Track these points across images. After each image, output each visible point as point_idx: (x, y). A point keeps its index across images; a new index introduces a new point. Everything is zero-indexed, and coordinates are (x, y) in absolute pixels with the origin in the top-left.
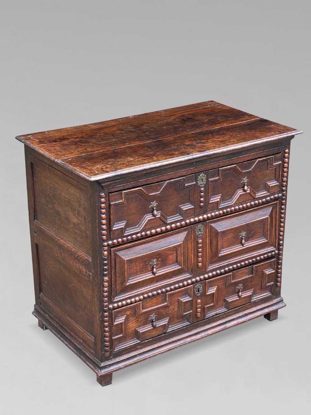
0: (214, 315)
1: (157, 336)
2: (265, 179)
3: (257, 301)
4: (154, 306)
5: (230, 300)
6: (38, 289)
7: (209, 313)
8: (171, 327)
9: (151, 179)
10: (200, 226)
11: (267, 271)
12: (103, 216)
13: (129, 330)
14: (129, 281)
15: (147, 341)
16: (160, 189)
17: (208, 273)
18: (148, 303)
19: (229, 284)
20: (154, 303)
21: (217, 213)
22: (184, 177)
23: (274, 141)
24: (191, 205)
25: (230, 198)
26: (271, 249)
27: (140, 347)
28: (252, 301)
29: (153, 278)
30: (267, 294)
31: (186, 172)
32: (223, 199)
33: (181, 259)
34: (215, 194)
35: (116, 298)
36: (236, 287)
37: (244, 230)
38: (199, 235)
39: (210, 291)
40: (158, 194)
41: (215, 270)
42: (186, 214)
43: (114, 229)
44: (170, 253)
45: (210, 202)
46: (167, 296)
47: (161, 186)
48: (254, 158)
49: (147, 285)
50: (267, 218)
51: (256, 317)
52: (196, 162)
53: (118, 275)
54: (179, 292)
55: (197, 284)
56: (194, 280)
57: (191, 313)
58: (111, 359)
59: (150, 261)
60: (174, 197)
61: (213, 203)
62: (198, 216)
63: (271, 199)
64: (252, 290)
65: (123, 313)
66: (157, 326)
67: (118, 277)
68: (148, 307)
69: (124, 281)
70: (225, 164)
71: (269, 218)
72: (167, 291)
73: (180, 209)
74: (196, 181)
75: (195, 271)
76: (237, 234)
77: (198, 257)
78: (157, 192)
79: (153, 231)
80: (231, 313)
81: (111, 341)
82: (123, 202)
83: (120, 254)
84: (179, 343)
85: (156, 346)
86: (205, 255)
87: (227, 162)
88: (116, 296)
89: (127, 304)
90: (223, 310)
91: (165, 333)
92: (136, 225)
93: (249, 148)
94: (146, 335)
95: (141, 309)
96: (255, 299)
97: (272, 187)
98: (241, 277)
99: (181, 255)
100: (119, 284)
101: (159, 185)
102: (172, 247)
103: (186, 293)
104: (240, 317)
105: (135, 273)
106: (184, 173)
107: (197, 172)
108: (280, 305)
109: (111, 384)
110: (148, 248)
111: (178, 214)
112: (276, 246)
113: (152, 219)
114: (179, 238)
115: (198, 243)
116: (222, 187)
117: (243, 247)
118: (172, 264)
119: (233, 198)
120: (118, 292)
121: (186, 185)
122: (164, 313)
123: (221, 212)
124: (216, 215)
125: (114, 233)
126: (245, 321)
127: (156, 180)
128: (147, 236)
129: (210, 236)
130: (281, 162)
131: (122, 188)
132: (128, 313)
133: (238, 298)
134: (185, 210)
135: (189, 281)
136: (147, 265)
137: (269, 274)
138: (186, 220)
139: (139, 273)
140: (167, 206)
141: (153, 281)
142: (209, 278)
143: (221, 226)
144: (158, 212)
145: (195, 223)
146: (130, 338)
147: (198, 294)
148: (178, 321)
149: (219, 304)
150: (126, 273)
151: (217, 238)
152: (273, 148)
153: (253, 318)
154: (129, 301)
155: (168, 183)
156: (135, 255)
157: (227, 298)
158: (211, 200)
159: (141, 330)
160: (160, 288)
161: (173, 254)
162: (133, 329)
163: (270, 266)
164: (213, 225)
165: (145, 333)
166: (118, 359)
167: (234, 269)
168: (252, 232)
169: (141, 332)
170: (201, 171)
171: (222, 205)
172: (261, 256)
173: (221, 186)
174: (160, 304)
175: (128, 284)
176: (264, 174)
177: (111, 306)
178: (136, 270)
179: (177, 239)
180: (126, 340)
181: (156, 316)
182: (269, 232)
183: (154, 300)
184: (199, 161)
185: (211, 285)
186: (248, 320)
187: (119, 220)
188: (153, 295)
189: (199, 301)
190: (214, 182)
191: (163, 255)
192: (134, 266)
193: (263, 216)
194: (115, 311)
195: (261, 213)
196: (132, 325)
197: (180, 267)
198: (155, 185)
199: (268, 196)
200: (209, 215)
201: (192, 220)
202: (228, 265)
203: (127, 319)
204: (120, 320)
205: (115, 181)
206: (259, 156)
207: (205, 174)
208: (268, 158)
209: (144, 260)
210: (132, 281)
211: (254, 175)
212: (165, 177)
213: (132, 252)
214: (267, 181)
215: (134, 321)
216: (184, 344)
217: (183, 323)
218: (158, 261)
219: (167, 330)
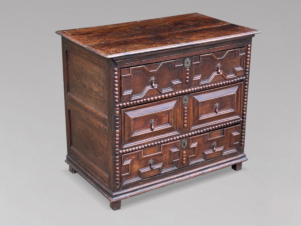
0: (195, 163)
1: (153, 176)
2: (234, 65)
3: (226, 155)
4: (152, 154)
5: (207, 153)
6: (70, 143)
7: (191, 162)
8: (164, 170)
9: (151, 60)
10: (186, 97)
11: (234, 133)
12: (116, 85)
13: (133, 170)
14: (134, 134)
15: (146, 179)
16: (157, 68)
17: (191, 132)
18: (148, 151)
19: (206, 141)
20: (152, 152)
21: (198, 88)
22: (175, 60)
23: (240, 37)
24: (179, 81)
25: (208, 78)
26: (237, 117)
27: (141, 183)
28: (223, 155)
29: (152, 132)
30: (233, 151)
31: (176, 56)
32: (203, 78)
33: (172, 120)
34: (197, 74)
35: (124, 146)
36: (211, 144)
37: (217, 102)
38: (185, 103)
39: (193, 145)
40: (156, 71)
41: (197, 130)
42: (175, 87)
43: (123, 95)
44: (164, 115)
45: (193, 80)
46: (162, 147)
47: (158, 66)
48: (225, 49)
49: (147, 138)
50: (235, 94)
51: (226, 167)
52: (184, 50)
53: (126, 129)
54: (170, 145)
55: (183, 140)
56: (181, 136)
57: (178, 160)
58: (120, 190)
59: (149, 120)
60: (167, 74)
61: (195, 80)
62: (184, 89)
63: (238, 81)
64: (223, 147)
65: (129, 158)
66: (154, 169)
67: (127, 131)
68: (148, 154)
69: (130, 133)
70: (204, 53)
71: (236, 94)
72: (161, 143)
73: (172, 84)
74: (183, 63)
75: (182, 130)
76: (212, 105)
77: (184, 119)
78: (155, 70)
79: (152, 98)
80: (207, 163)
81: (121, 177)
82: (130, 75)
83: (128, 113)
84: (169, 182)
85: (153, 183)
86: (189, 119)
87: (206, 51)
88: (125, 144)
89: (133, 151)
90: (202, 160)
91: (160, 174)
92: (139, 94)
93: (222, 42)
94: (146, 175)
95: (143, 155)
96: (225, 153)
97: (238, 71)
98: (215, 136)
99: (172, 117)
100: (127, 136)
101: (156, 65)
102: (166, 111)
103: (175, 146)
104: (214, 166)
105: (138, 128)
106: (175, 57)
107: (184, 57)
108: (244, 159)
109: (120, 209)
110: (148, 111)
111: (170, 87)
112: (240, 115)
113: (151, 89)
114: (171, 105)
115: (184, 109)
116: (202, 70)
117: (217, 114)
118: (166, 123)
119: (210, 78)
120: (126, 141)
121: (176, 66)
122: (159, 159)
123: (201, 87)
124: (197, 90)
125: (123, 98)
126: (218, 169)
127: (155, 61)
128: (147, 102)
129: (193, 105)
130: (245, 54)
131: (130, 65)
132: (133, 157)
133: (213, 152)
134: (175, 85)
135: (178, 137)
136: (147, 123)
137: (236, 136)
138: (176, 92)
139: (141, 129)
140: (162, 81)
141: (152, 135)
142: (192, 135)
143: (201, 98)
144: (155, 85)
145: (183, 94)
146: (135, 176)
147: (184, 147)
148: (169, 166)
149: (199, 155)
150: (132, 127)
151: (198, 107)
152: (239, 43)
153: (223, 167)
154: (134, 149)
155: (163, 63)
156: (138, 115)
157: (205, 152)
158: (194, 78)
159: (143, 171)
160: (157, 141)
161: (166, 116)
162: (137, 169)
163: (236, 130)
164: (195, 97)
165: (145, 173)
166: (125, 191)
167: (210, 131)
168: (224, 104)
169: (142, 172)
170: (187, 56)
171: (202, 83)
172: (230, 122)
173: (202, 68)
174: (156, 153)
175: (133, 136)
176: (232, 61)
177: (121, 152)
178: (140, 126)
179: (169, 105)
180: (131, 178)
181: (153, 162)
182: (236, 105)
183: (152, 149)
184: (186, 49)
185: (193, 141)
186: (220, 169)
187: (128, 88)
188: (151, 146)
189: (185, 152)
190: (196, 65)
191: (159, 117)
192: (138, 123)
193: (232, 93)
194: (123, 155)
195: (230, 90)
196: (136, 167)
197: (171, 126)
198: (154, 65)
199: (235, 78)
200: (193, 89)
201: (180, 92)
202: (206, 127)
203: (132, 162)
204: (127, 162)
205: (125, 60)
206: (229, 48)
207: (190, 59)
208: (236, 50)
209: (145, 119)
210: (136, 134)
211: (225, 62)
212: (161, 59)
213: (136, 113)
214: (235, 67)
215: (137, 164)
216: (173, 183)
217: (173, 168)
218: (155, 120)
219: (161, 172)
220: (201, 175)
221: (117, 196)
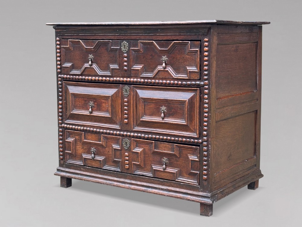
0: (141, 174)
1: (95, 168)
2: (185, 63)
4: (93, 141)
5: (155, 167)
7: (137, 171)
8: (107, 166)
9: (87, 35)
10: (126, 87)
11: (191, 156)
12: (58, 54)
13: (77, 152)
15: (88, 167)
16: (94, 45)
17: (131, 132)
18: (89, 136)
19: (153, 151)
20: (93, 138)
21: (139, 80)
22: (111, 41)
24: (117, 66)
25: (152, 71)
26: (194, 135)
27: (83, 169)
28: (177, 180)
30: (193, 182)
31: (113, 36)
32: (145, 70)
33: (110, 109)
34: (138, 63)
36: (161, 158)
37: (164, 105)
38: (125, 95)
39: (136, 149)
40: (92, 49)
41: (141, 133)
42: (114, 72)
43: (63, 66)
44: (103, 101)
45: (132, 68)
46: (102, 137)
48: (172, 39)
50: (186, 101)
51: (175, 197)
54: (111, 138)
55: (125, 138)
56: (122, 133)
57: (120, 161)
58: (64, 167)
59: (89, 102)
60: (106, 56)
61: (134, 70)
62: (123, 77)
63: (192, 84)
64: (177, 169)
65: (73, 136)
66: (95, 159)
68: (89, 140)
70: (145, 38)
72: (99, 132)
75: (123, 126)
76: (158, 106)
77: (124, 114)
78: (91, 47)
79: (90, 78)
80: (156, 182)
81: (65, 153)
82: (69, 48)
83: (68, 87)
86: (131, 115)
87: (147, 37)
88: (67, 120)
91: (101, 168)
92: (79, 69)
95: (83, 138)
96: (180, 179)
97: (189, 72)
98: (164, 150)
99: (110, 105)
100: (68, 111)
101: (93, 42)
102: (103, 96)
103: (117, 142)
104: (162, 189)
105: (78, 107)
106: (112, 37)
107: (122, 39)
110: (87, 91)
111: (109, 71)
113: (88, 68)
114: (111, 92)
116: (144, 59)
117: (162, 120)
118: (105, 111)
119: (154, 72)
120: (68, 116)
121: (112, 47)
122: (102, 151)
123: (142, 80)
124: (138, 82)
125: (64, 70)
126: (164, 195)
127: (92, 37)
130: (198, 49)
132: (77, 137)
133: (162, 170)
134: (113, 69)
135: (118, 132)
136: (86, 104)
138: (114, 78)
139: (81, 108)
140: (101, 61)
144: (93, 63)
146: (79, 159)
147: (125, 147)
148: (113, 164)
149: (147, 167)
150: (70, 103)
151: (139, 103)
152: (189, 33)
153: (172, 196)
155: (98, 42)
156: (77, 92)
157: (153, 165)
158: (134, 67)
159: (85, 156)
160: (97, 127)
161: (106, 103)
162: (80, 152)
164: (138, 91)
165: (88, 160)
167: (156, 139)
168: (173, 110)
170: (126, 39)
171: (144, 75)
173: (143, 57)
174: (97, 141)
175: (72, 112)
176: (183, 57)
177: (63, 125)
178: (80, 104)
179: (109, 92)
180: (76, 159)
181: (95, 151)
182: (186, 115)
183: (94, 136)
184: (121, 29)
185: (138, 145)
186: (167, 196)
189: (126, 154)
191: (98, 101)
192: (78, 101)
193: (183, 98)
194: (66, 130)
195: (182, 95)
196: (80, 149)
197: (109, 116)
198: (90, 41)
199: (188, 80)
201: (118, 79)
202: (152, 133)
203: (76, 141)
204: (70, 140)
205: (63, 30)
206: (178, 38)
207: (128, 42)
208: (185, 42)
209: (84, 99)
210: (75, 112)
211: (173, 56)
212: (99, 37)
213: (77, 89)
214: (187, 66)
215: (80, 146)
216: (110, 185)
217: (116, 168)
218: (95, 104)
219: (103, 167)
220: (142, 192)
221: (60, 171)
